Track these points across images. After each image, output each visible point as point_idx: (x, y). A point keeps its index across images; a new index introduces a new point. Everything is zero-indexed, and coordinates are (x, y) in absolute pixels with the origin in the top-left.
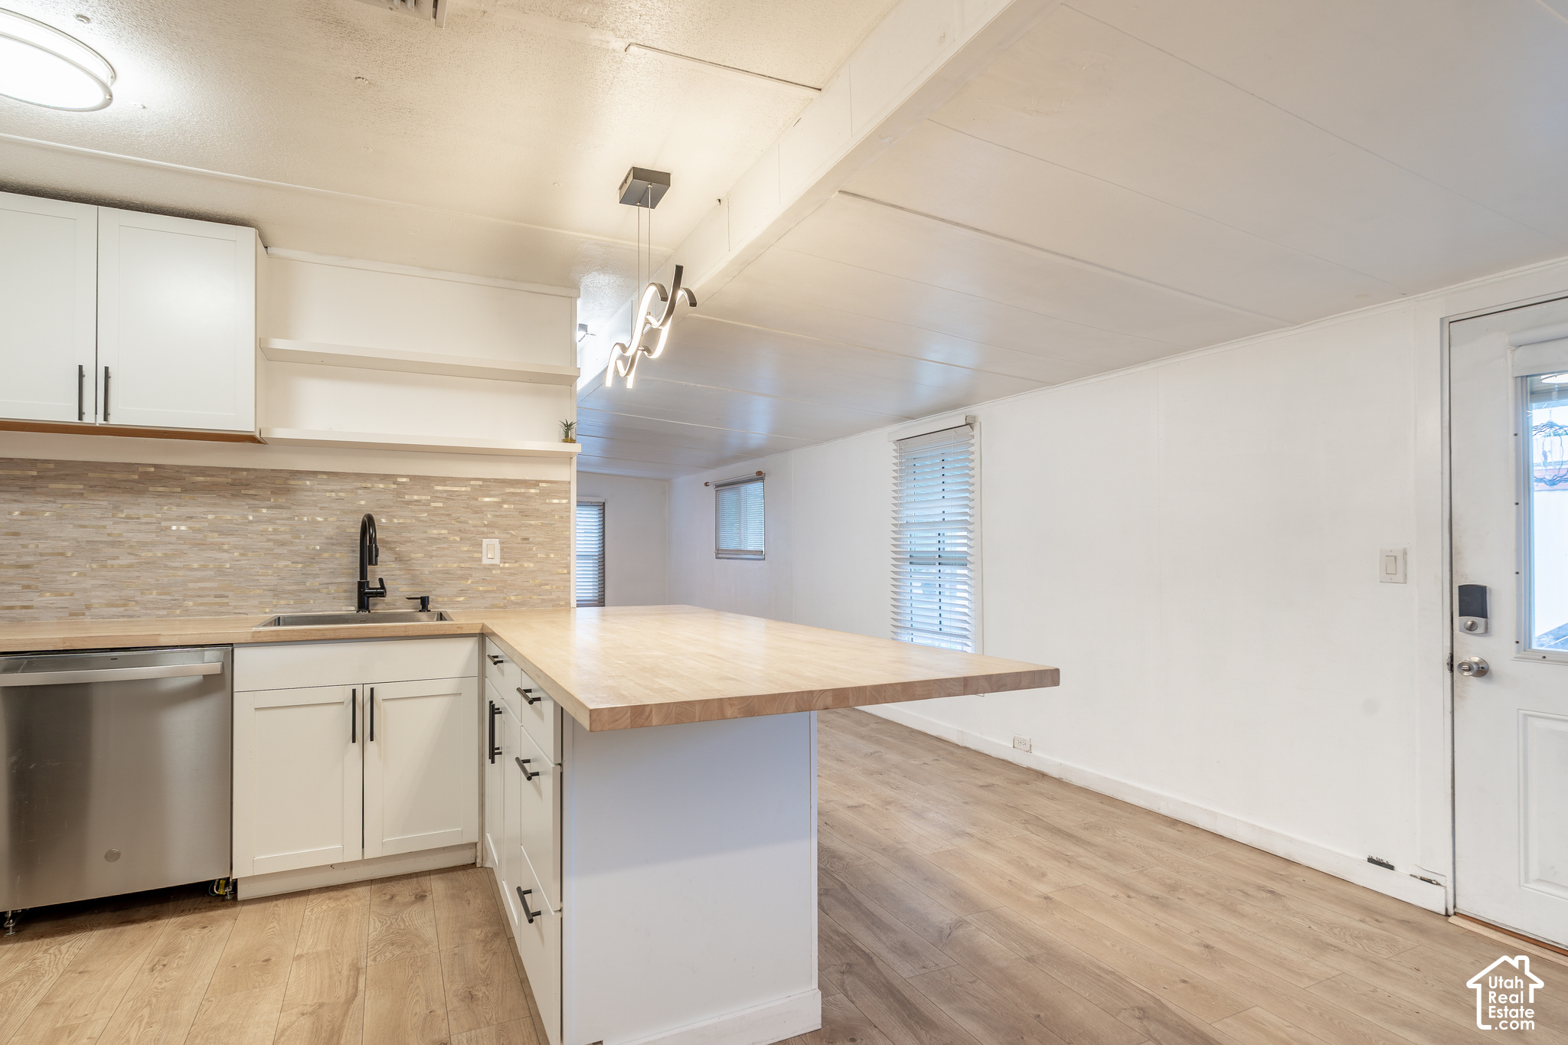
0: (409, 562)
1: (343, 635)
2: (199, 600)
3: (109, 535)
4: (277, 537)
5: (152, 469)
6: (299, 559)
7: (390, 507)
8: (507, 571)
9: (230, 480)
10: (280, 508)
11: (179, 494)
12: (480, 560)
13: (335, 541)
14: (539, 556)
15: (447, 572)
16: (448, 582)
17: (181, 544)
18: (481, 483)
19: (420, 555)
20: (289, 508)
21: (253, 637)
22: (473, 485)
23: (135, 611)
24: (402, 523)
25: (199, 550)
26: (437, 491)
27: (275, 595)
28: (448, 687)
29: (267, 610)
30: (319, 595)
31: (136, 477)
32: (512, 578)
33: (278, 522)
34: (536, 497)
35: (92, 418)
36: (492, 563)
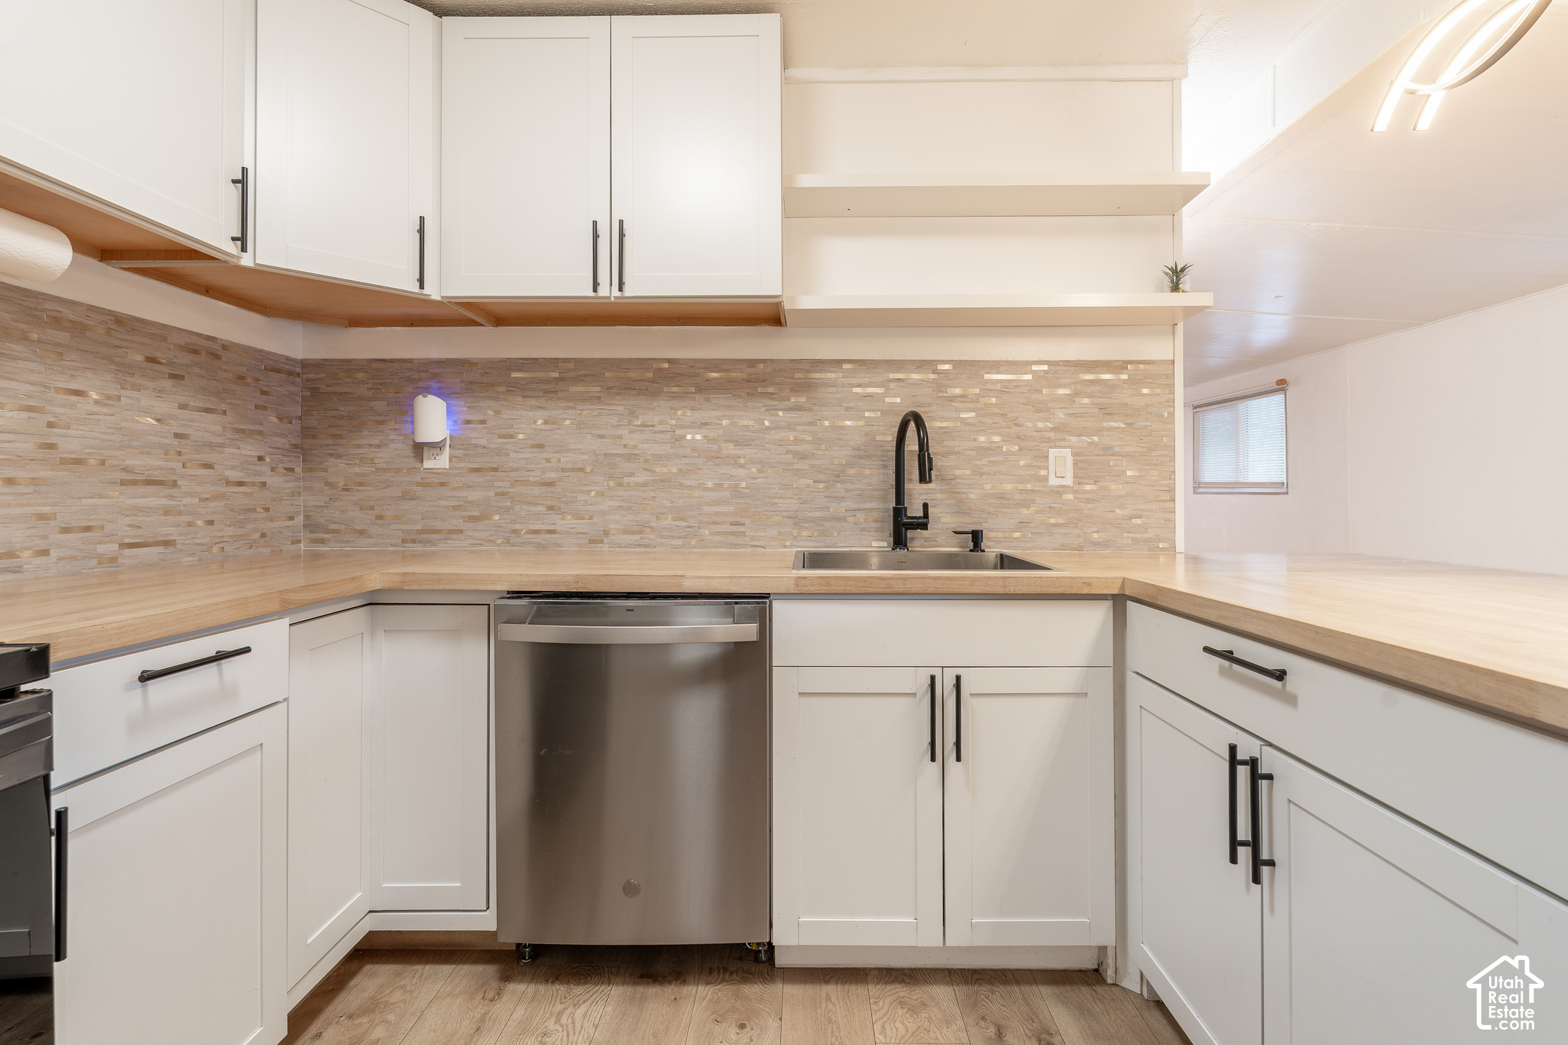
0: (953, 482)
1: (916, 587)
2: (715, 528)
3: (625, 446)
4: (798, 448)
5: (666, 365)
6: (822, 477)
7: (930, 405)
8: (1083, 496)
9: (745, 376)
10: (800, 410)
11: (693, 395)
12: (1046, 479)
13: (863, 453)
14: (1129, 473)
15: (1002, 496)
16: (1003, 510)
17: (696, 457)
18: (1045, 367)
19: (968, 472)
20: (810, 410)
21: (797, 585)
22: (1036, 371)
23: (651, 540)
24: (945, 428)
25: (715, 465)
26: (988, 381)
27: (796, 524)
28: (1066, 681)
29: (788, 543)
30: (845, 524)
31: (650, 375)
32: (1090, 506)
33: (798, 427)
34: (1125, 386)
35: (607, 290)
36: (1062, 484)
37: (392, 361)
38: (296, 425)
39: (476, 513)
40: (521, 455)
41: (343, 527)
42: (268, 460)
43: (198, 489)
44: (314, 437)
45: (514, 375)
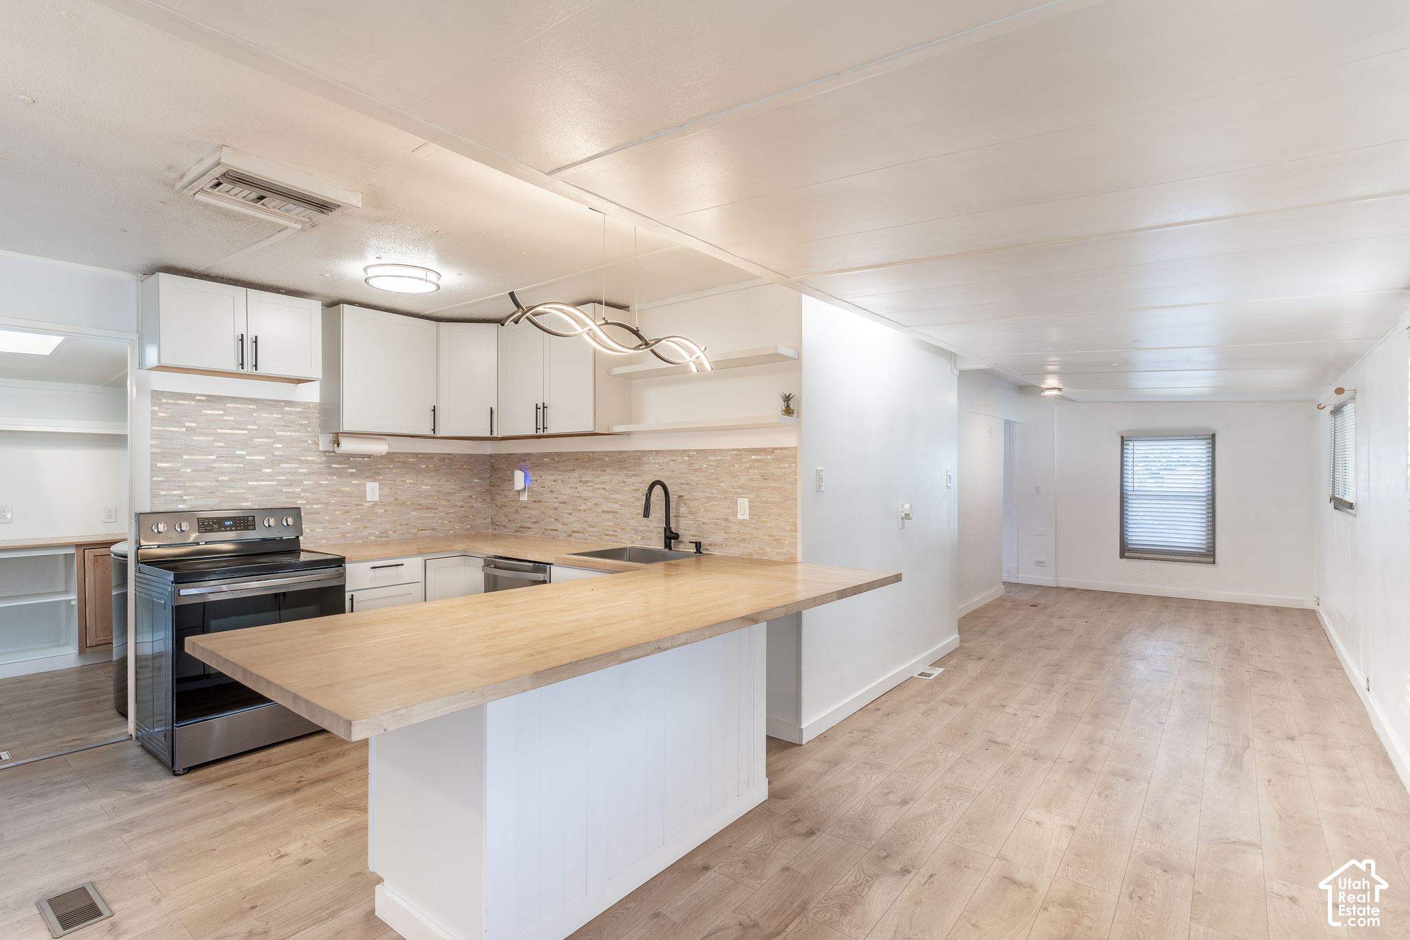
0: (697, 515)
3: (579, 492)
4: (636, 495)
7: (686, 473)
8: (754, 525)
12: (737, 515)
16: (719, 531)
18: (737, 452)
19: (701, 510)
21: (564, 561)
22: (731, 454)
25: (607, 502)
26: (711, 460)
27: (636, 533)
30: (653, 534)
32: (756, 532)
33: (636, 484)
34: (773, 462)
35: (540, 432)
36: (744, 518)
37: (512, 454)
38: (487, 481)
39: (535, 521)
40: (547, 496)
41: (500, 524)
42: (474, 497)
43: (445, 510)
44: (493, 486)
45: (545, 460)
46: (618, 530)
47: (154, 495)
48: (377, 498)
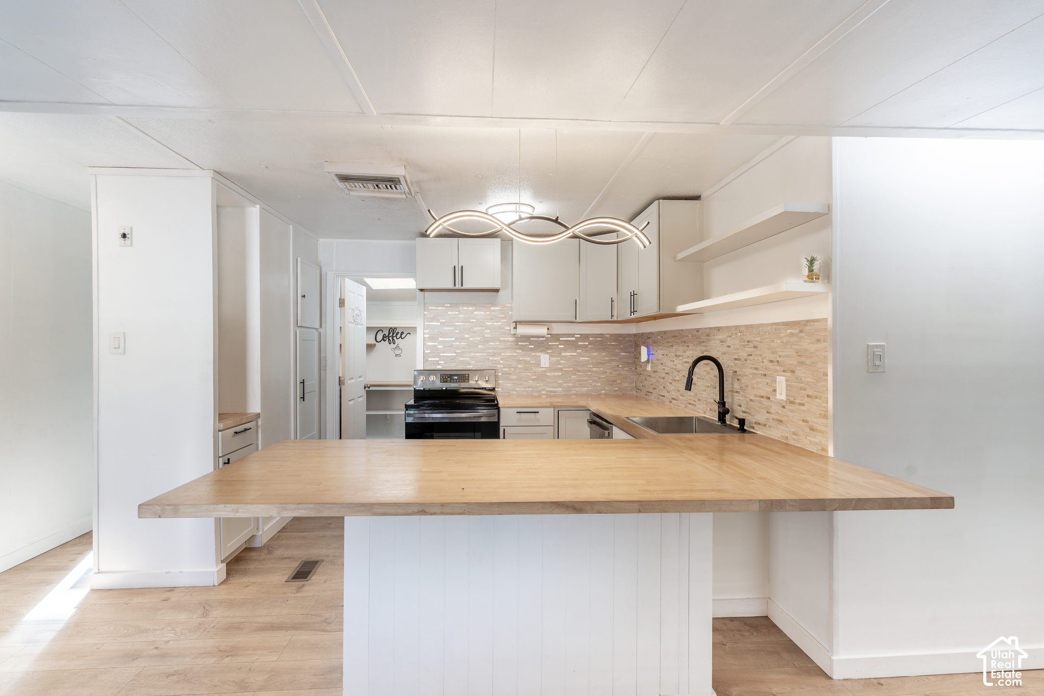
12: (775, 394)
16: (761, 410)
32: (791, 414)
36: (782, 398)
37: (644, 334)
38: (631, 355)
39: (654, 387)
40: (660, 367)
41: (639, 388)
42: (621, 366)
44: (636, 358)
45: (659, 337)
46: (696, 400)
47: (425, 360)
48: (548, 365)
